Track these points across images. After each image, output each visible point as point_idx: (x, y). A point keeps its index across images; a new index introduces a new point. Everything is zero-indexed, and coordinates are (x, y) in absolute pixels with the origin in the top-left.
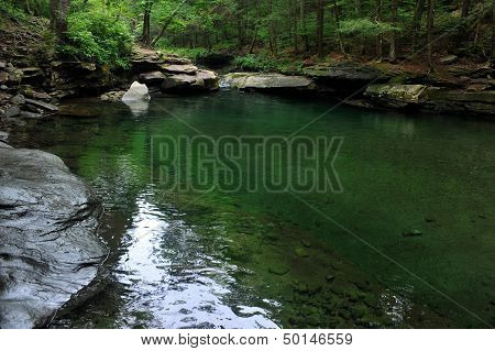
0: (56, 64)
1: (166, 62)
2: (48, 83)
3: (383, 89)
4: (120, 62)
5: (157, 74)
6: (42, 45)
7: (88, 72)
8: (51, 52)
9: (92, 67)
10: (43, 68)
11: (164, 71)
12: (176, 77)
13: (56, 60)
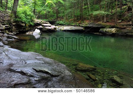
0: (14, 24)
1: (43, 23)
2: (12, 30)
3: (105, 30)
4: (31, 23)
5: (41, 27)
6: (9, 18)
7: (23, 26)
8: (12, 20)
9: (24, 25)
10: (10, 25)
11: (42, 26)
12: (46, 27)
13: (14, 23)
